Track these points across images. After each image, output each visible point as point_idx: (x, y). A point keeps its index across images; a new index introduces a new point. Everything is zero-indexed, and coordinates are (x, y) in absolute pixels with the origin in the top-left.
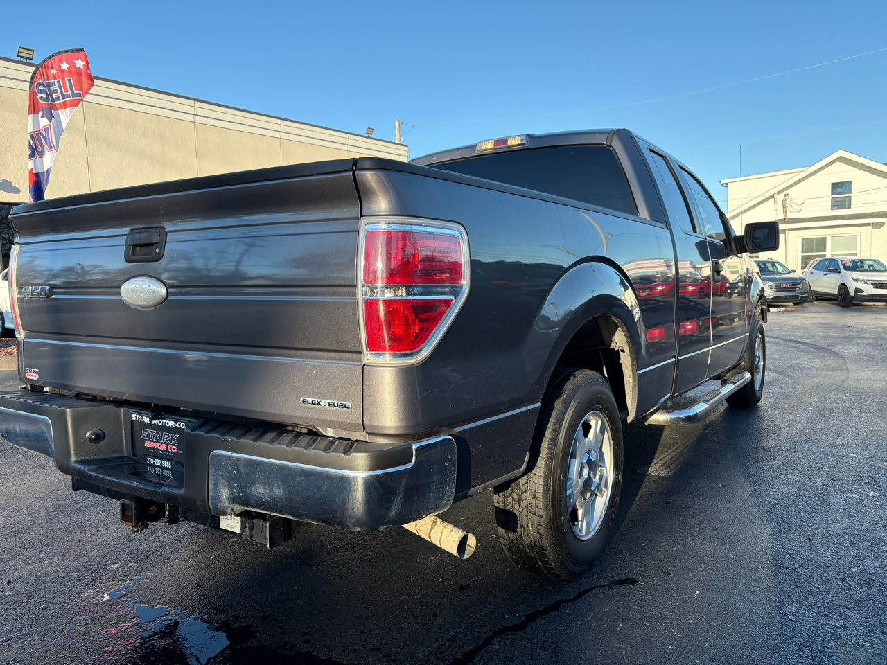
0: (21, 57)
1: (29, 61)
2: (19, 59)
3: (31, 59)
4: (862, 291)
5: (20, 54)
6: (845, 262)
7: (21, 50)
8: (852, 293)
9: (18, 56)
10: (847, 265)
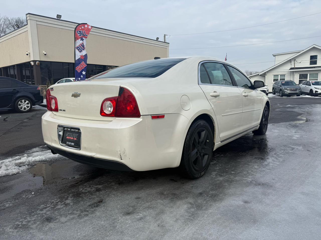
0: (58, 18)
1: (60, 19)
2: (57, 18)
3: (61, 18)
4: (317, 92)
5: (58, 17)
6: (313, 82)
7: (58, 16)
8: (314, 92)
9: (57, 17)
10: (313, 83)
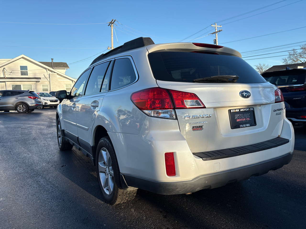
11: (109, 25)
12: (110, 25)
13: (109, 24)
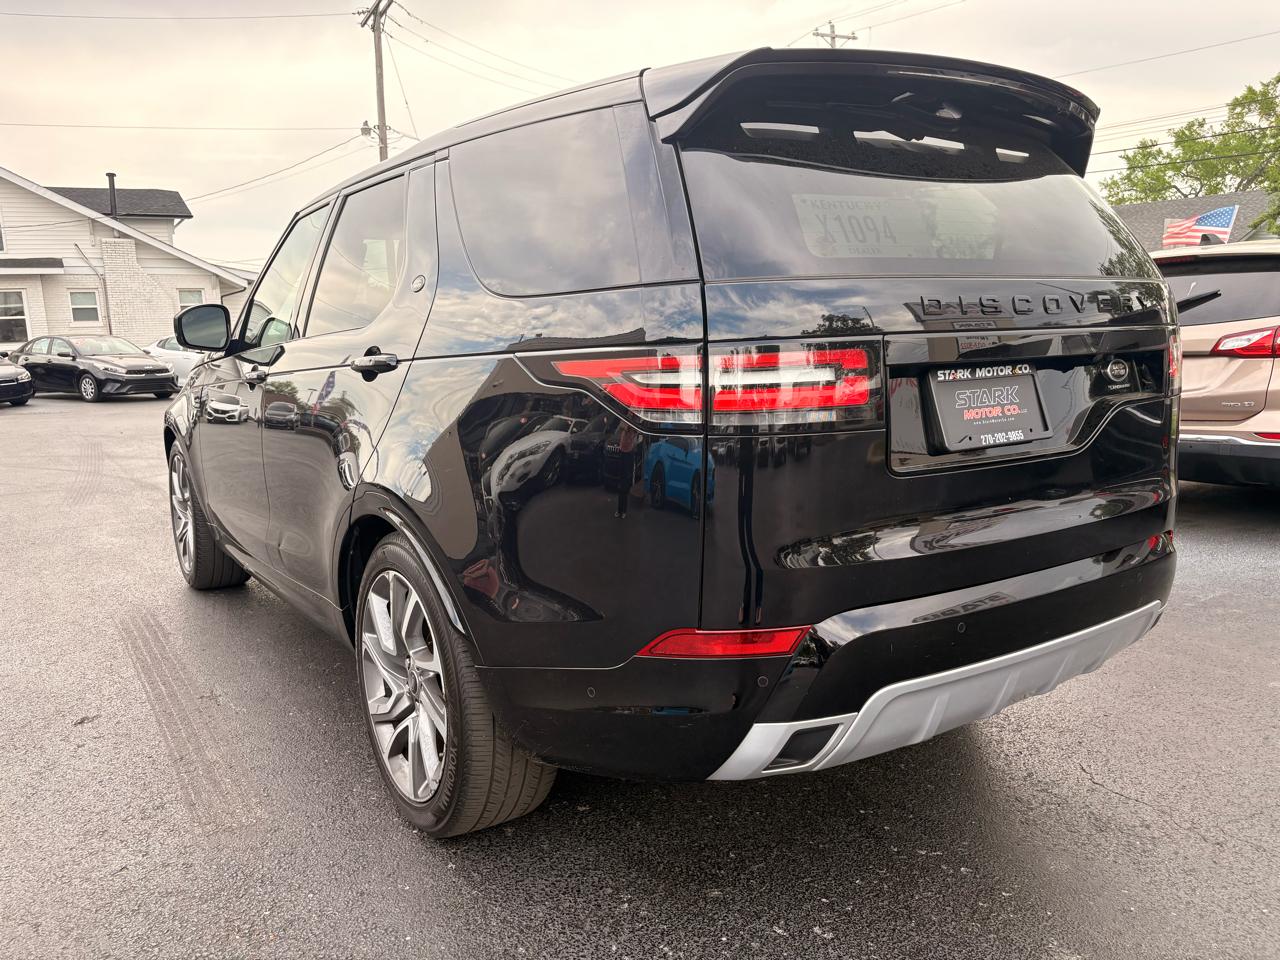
11: (363, 24)
12: (370, 22)
13: (363, 17)
